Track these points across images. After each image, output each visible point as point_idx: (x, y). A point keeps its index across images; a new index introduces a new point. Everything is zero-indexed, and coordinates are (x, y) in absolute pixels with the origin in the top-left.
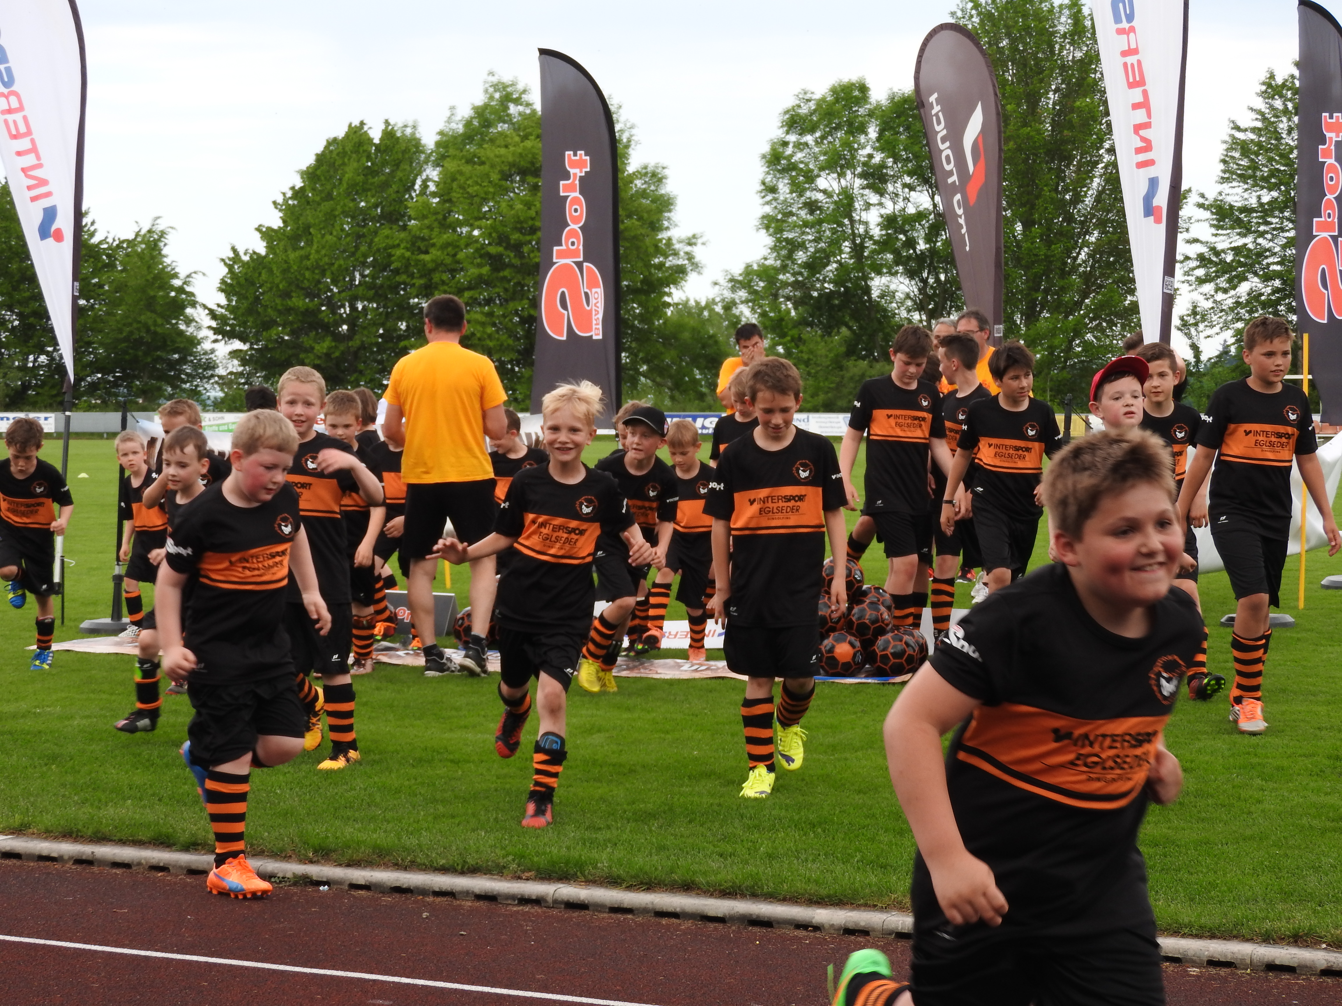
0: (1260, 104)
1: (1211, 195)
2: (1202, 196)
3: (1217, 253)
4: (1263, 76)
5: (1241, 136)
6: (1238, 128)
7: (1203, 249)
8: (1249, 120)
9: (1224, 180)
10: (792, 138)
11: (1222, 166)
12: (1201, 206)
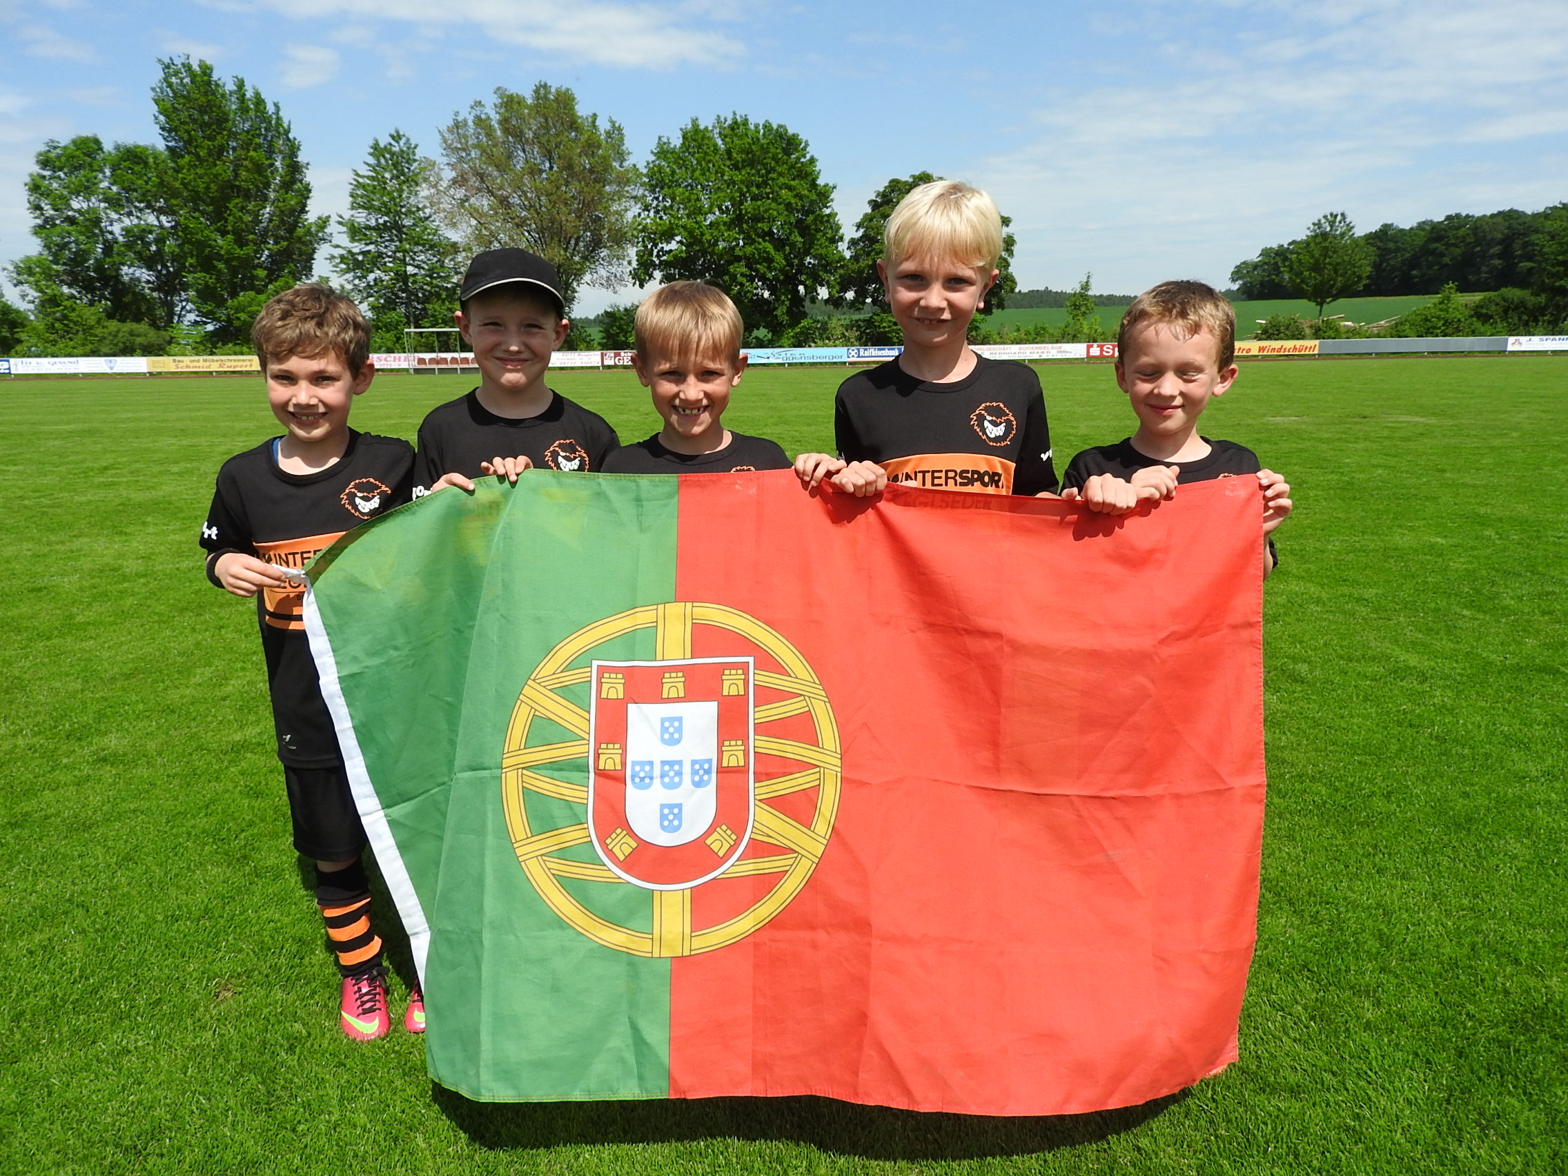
0: (372, 161)
1: (347, 216)
2: (341, 217)
3: (353, 254)
4: (371, 143)
5: (361, 180)
6: (358, 175)
7: (344, 252)
8: (364, 171)
9: (353, 208)
10: (47, 173)
11: (351, 199)
12: (340, 223)
